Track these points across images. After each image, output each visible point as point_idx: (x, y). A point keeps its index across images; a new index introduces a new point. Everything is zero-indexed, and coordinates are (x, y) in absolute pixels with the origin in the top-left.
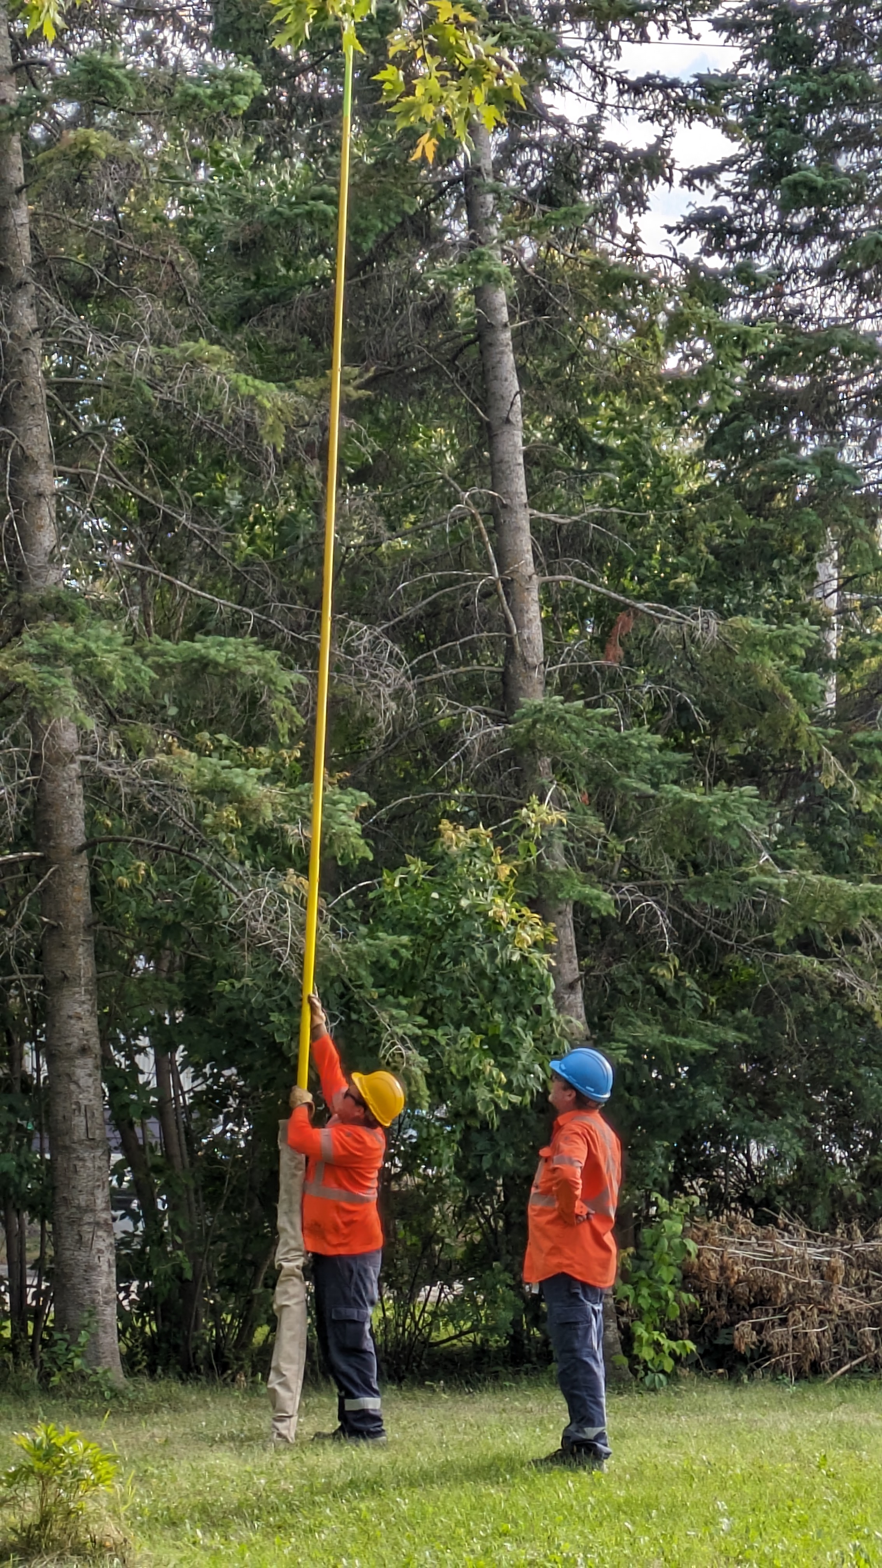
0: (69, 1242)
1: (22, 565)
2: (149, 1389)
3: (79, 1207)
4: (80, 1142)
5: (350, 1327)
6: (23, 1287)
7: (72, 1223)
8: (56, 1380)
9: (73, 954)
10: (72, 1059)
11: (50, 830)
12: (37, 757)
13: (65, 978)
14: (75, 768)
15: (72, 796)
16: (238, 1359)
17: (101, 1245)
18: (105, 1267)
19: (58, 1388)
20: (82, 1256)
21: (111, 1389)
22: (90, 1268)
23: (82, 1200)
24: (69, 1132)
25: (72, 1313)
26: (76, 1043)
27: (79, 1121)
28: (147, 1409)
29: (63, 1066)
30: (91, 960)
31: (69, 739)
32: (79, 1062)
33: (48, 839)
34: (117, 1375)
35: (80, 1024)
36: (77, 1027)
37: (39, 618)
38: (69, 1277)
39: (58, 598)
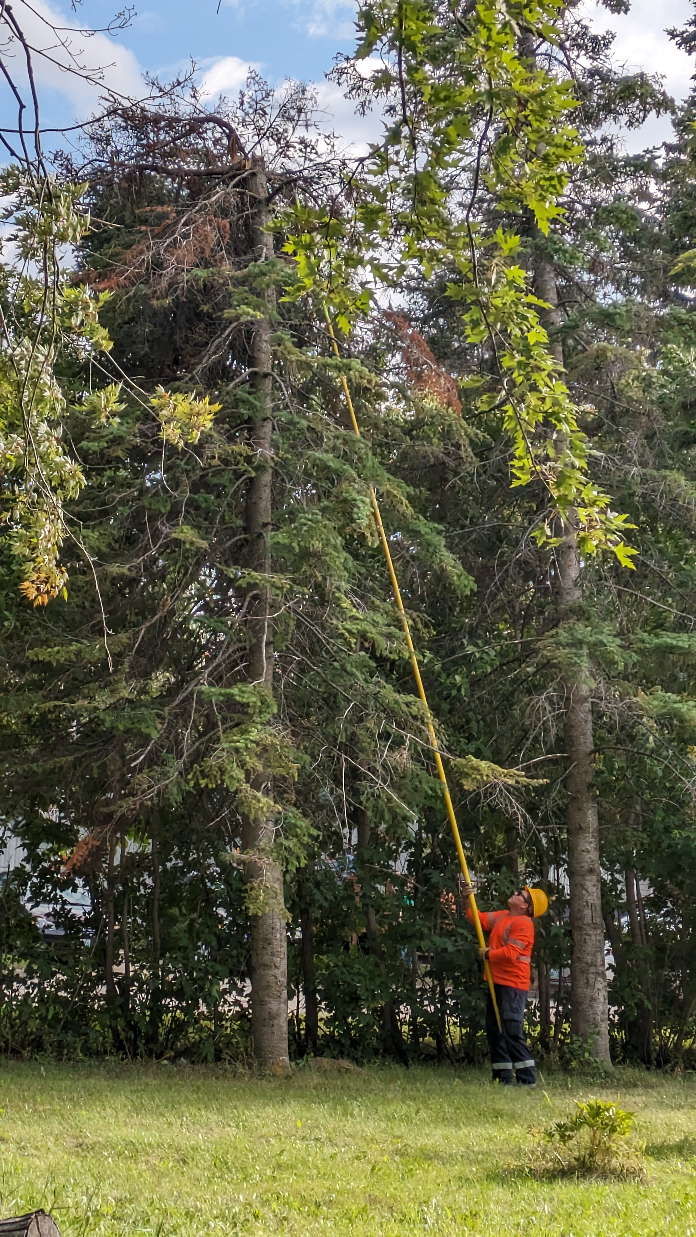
0: (582, 982)
1: (560, 587)
2: (629, 1073)
3: (587, 963)
4: (588, 925)
5: (513, 1024)
6: (548, 1008)
7: (583, 972)
8: (574, 1064)
9: (585, 814)
10: (583, 875)
11: (573, 741)
12: (568, 699)
13: (581, 828)
14: (588, 706)
15: (586, 722)
16: (676, 1058)
17: (599, 986)
18: (602, 1000)
19: (574, 1069)
20: (588, 992)
21: (606, 1072)
22: (593, 999)
23: (589, 959)
24: (582, 918)
25: (582, 1025)
26: (586, 866)
27: (587, 912)
28: (630, 1085)
29: (578, 879)
30: (596, 817)
31: (584, 690)
32: (588, 878)
33: (572, 745)
34: (608, 1064)
35: (589, 855)
36: (587, 857)
37: (568, 619)
38: (581, 1004)
39: (580, 606)
